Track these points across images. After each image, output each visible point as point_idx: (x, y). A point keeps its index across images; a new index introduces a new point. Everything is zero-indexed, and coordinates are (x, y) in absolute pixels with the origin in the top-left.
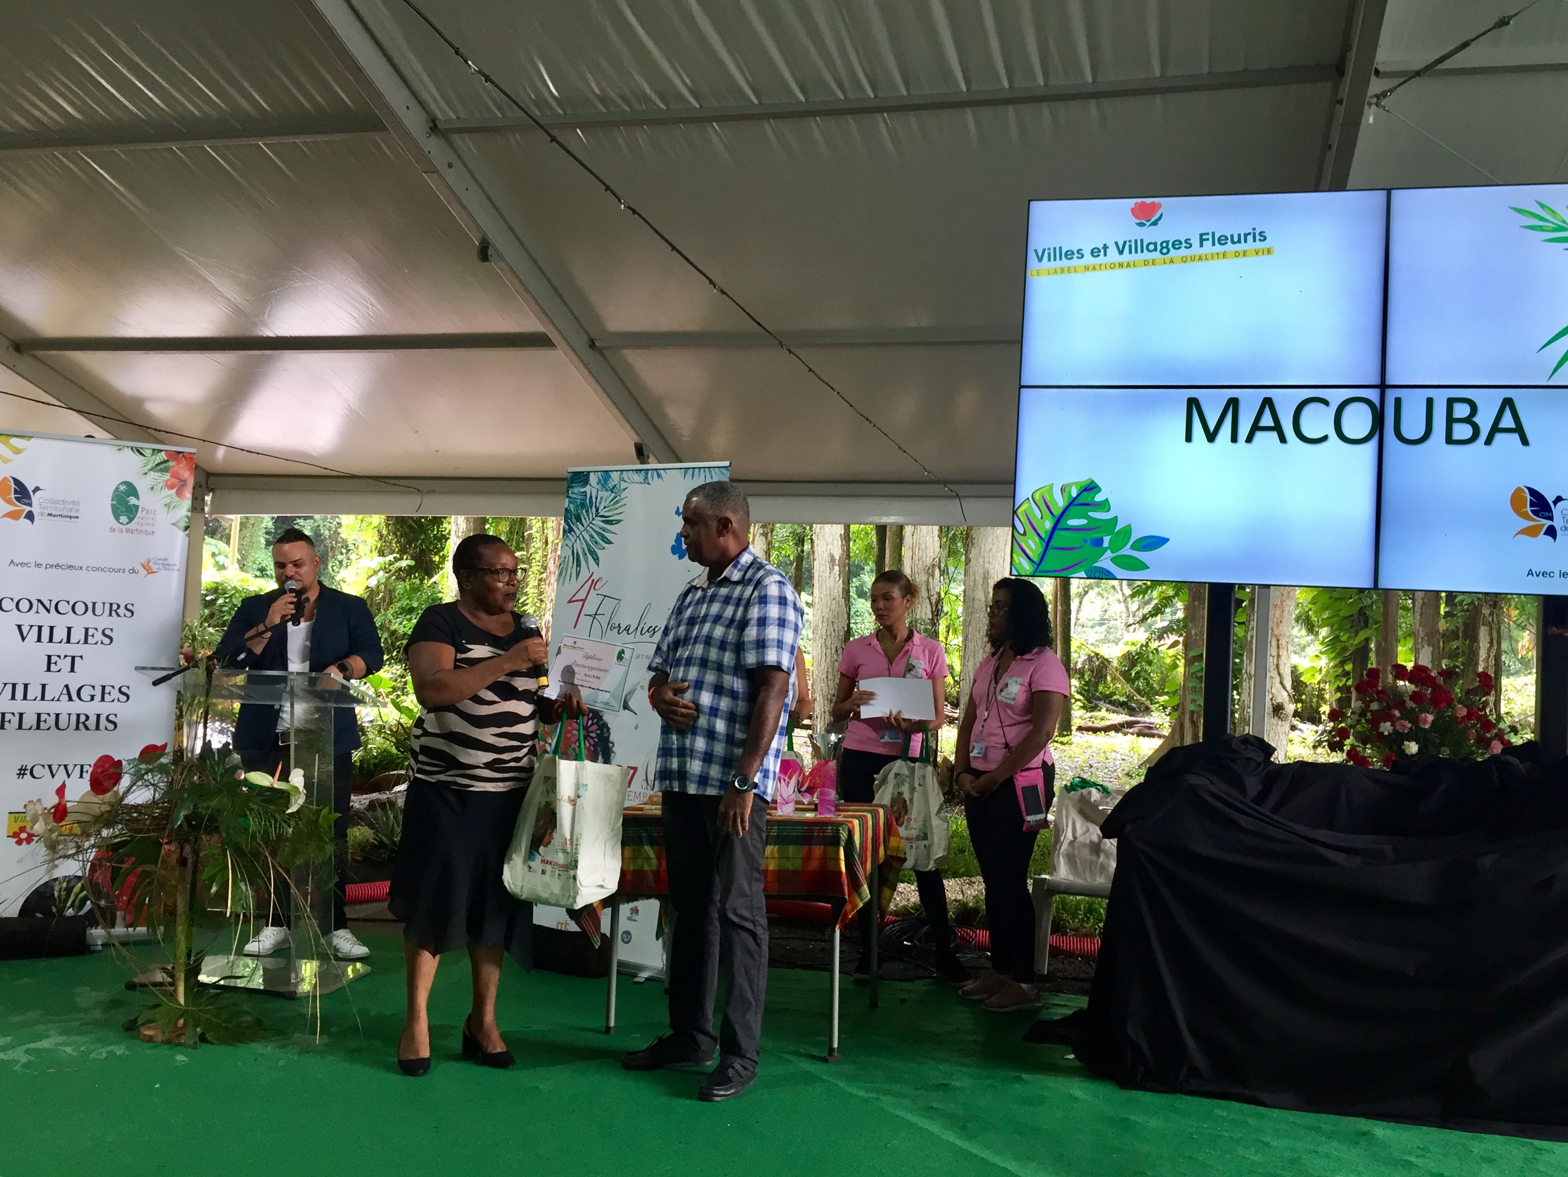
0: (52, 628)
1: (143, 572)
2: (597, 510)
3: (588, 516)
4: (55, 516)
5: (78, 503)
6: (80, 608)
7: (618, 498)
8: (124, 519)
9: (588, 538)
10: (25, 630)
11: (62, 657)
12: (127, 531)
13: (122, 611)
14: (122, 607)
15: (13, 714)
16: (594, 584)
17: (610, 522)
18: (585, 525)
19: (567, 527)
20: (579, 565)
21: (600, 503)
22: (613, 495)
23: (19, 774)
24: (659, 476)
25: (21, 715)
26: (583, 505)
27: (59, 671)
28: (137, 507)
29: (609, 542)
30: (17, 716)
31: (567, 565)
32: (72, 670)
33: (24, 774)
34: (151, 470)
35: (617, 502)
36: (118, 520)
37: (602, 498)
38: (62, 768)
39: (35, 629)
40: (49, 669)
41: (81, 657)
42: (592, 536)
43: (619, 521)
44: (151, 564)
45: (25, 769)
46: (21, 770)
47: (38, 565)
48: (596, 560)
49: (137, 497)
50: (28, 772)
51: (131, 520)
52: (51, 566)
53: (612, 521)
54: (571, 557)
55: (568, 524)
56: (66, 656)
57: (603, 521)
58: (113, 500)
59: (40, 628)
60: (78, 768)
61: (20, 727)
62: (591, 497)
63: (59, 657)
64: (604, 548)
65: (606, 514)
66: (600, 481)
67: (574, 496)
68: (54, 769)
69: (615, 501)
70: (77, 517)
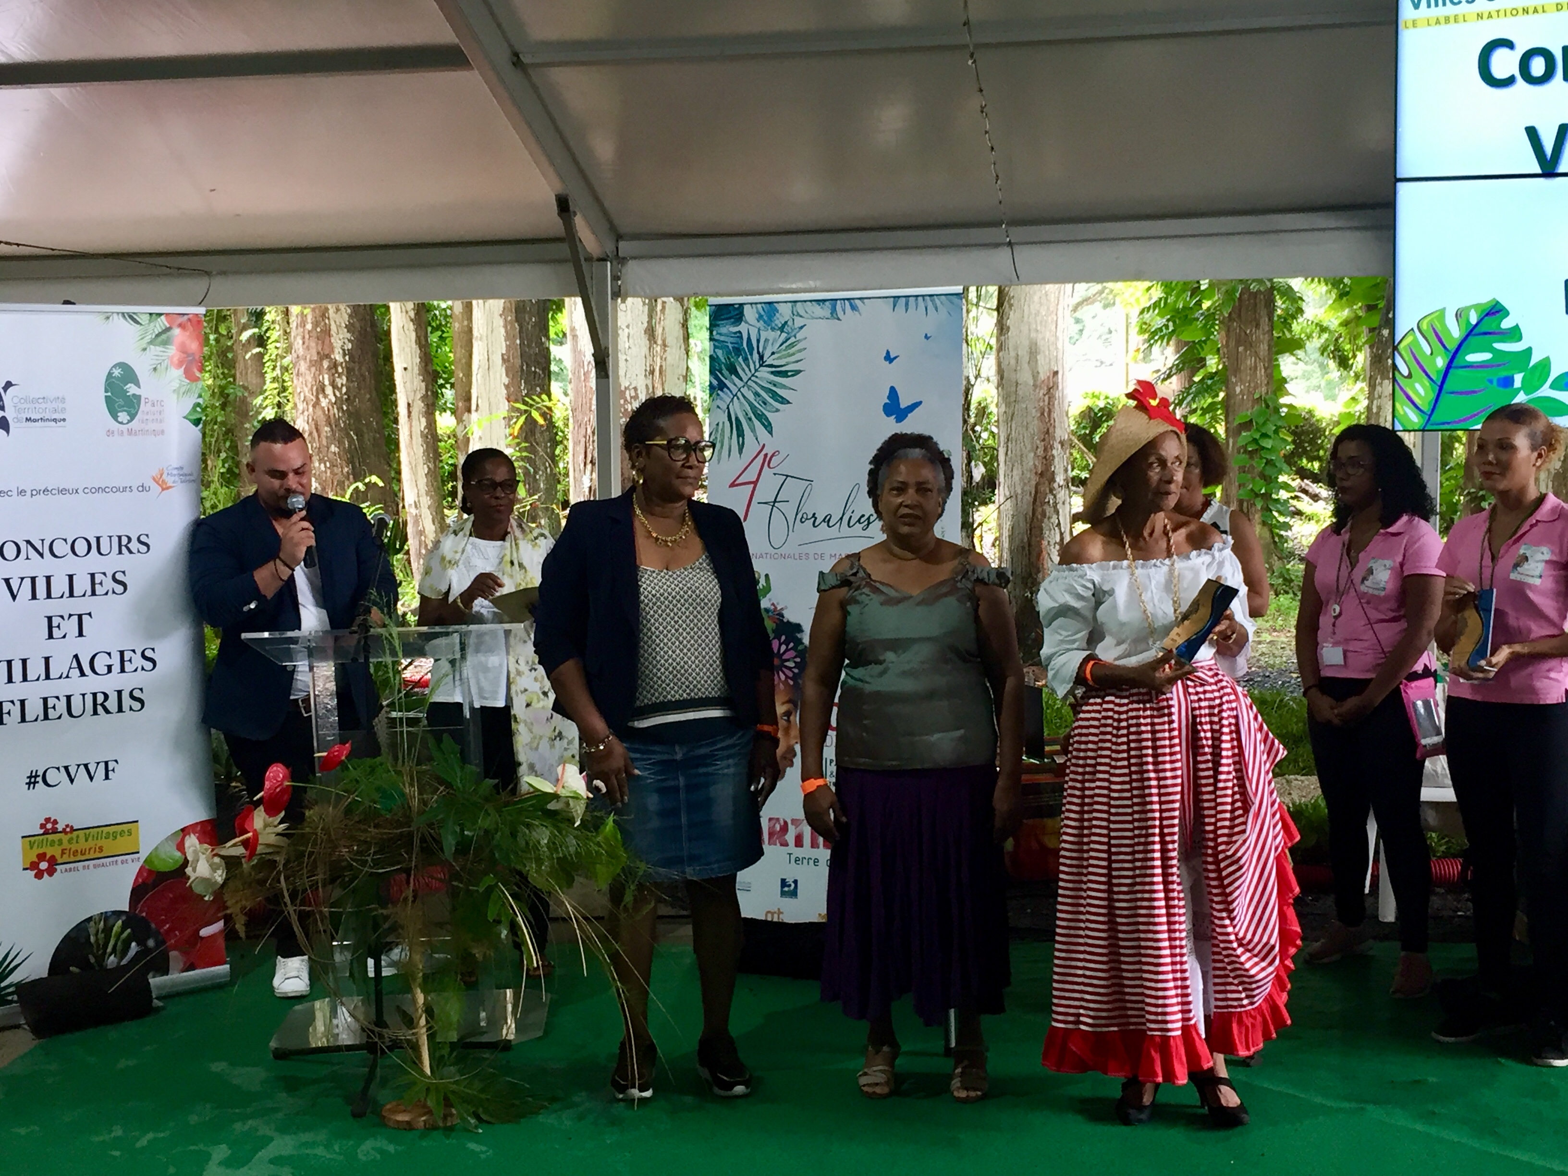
0: (48, 579)
1: (157, 489)
2: (761, 357)
3: (748, 366)
4: (35, 421)
5: (63, 400)
6: (81, 547)
7: (792, 340)
8: (123, 416)
9: (751, 397)
10: (15, 585)
11: (66, 617)
12: (130, 432)
13: (135, 545)
14: (134, 542)
15: (12, 702)
16: (767, 461)
17: (784, 374)
18: (745, 379)
19: (715, 383)
20: (741, 434)
21: (765, 348)
22: (784, 335)
23: (29, 784)
24: (854, 308)
25: (22, 702)
26: (738, 351)
27: (64, 637)
28: (138, 398)
29: (784, 401)
30: (18, 704)
31: (723, 435)
32: (81, 634)
33: (35, 783)
34: (151, 342)
35: (792, 345)
36: (115, 417)
37: (766, 340)
38: (82, 767)
39: (27, 583)
40: (51, 636)
41: (90, 614)
42: (757, 394)
43: (798, 372)
44: (164, 476)
45: (36, 776)
46: (30, 777)
47: (22, 492)
48: (768, 427)
49: (138, 385)
50: (39, 779)
51: (132, 417)
52: (39, 492)
53: (787, 371)
54: (727, 424)
55: (717, 378)
56: (70, 615)
57: (772, 373)
58: (106, 391)
59: (33, 580)
60: (102, 765)
61: (23, 720)
62: (749, 339)
63: (62, 617)
64: (777, 410)
65: (776, 363)
66: (760, 317)
67: (722, 338)
68: (72, 771)
69: (789, 344)
70: (64, 420)
